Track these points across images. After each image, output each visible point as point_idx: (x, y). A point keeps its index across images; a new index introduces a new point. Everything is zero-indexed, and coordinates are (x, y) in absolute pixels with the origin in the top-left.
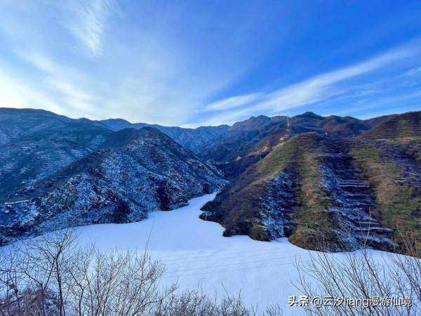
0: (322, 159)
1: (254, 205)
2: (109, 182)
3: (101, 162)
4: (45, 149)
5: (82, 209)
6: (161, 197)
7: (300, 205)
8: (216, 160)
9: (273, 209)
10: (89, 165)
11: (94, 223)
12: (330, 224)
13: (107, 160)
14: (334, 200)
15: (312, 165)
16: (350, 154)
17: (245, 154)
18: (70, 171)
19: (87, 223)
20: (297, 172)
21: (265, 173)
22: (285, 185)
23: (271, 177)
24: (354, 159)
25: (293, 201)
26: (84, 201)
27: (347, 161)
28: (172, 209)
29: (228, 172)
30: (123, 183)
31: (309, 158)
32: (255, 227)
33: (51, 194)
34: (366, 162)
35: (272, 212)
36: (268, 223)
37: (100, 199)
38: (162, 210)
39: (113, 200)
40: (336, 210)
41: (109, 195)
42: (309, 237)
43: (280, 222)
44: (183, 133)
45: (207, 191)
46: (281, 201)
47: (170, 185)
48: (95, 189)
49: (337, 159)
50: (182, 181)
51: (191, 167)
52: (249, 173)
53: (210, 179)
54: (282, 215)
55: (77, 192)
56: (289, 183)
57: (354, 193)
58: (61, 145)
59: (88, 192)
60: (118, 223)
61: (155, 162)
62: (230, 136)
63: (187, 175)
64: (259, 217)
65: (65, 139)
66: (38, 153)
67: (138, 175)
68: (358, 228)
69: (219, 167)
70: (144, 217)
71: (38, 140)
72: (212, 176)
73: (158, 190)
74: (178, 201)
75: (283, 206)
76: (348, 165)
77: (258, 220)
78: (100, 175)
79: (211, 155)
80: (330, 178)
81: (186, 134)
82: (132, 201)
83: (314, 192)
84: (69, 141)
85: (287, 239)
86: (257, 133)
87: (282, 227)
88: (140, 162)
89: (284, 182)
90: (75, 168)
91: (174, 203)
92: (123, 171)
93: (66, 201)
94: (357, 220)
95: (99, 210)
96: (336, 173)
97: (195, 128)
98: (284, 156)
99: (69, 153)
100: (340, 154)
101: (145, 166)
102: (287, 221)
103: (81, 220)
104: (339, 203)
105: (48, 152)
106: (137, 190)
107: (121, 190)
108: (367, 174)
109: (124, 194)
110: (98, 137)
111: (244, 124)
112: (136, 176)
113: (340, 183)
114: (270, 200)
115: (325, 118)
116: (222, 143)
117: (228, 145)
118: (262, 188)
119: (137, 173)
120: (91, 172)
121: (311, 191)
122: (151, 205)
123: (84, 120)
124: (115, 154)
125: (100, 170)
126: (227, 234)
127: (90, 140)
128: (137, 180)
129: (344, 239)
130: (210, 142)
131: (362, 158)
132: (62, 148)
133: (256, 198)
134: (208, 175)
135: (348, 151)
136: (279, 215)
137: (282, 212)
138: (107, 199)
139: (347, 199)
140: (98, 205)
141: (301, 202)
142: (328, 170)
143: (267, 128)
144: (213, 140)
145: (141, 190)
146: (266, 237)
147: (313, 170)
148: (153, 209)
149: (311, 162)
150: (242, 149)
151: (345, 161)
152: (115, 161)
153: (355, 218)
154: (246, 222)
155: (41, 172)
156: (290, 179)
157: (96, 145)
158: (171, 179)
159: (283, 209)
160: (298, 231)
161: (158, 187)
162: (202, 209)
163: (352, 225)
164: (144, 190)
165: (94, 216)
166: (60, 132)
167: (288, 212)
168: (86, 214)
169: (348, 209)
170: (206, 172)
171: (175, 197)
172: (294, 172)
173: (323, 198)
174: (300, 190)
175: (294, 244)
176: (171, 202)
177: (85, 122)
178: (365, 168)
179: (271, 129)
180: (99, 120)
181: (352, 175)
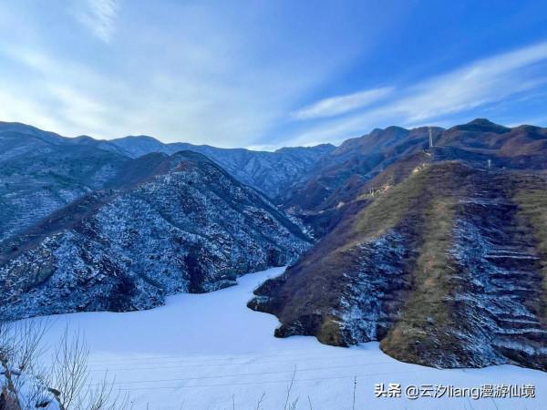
0: (463, 209)
1: (332, 287)
2: (107, 244)
3: (96, 212)
4: (19, 188)
5: (62, 287)
6: (190, 271)
7: (410, 288)
8: (304, 208)
9: (363, 295)
10: (77, 216)
11: (79, 310)
12: (450, 322)
13: (104, 209)
14: (468, 281)
15: (443, 219)
16: (514, 199)
17: (353, 196)
18: (48, 226)
19: (69, 310)
20: (416, 231)
21: (364, 232)
22: (392, 253)
23: (370, 240)
24: (521, 210)
25: (400, 281)
26: (64, 275)
27: (507, 212)
28: (208, 291)
29: (321, 229)
30: (129, 247)
31: (442, 206)
32: (327, 323)
33: (14, 262)
34: (539, 214)
35: (360, 299)
36: (350, 317)
37: (90, 271)
38: (191, 292)
39: (110, 274)
40: (468, 298)
41: (105, 265)
42: (412, 341)
43: (372, 316)
44: (253, 160)
45: (273, 261)
46: (380, 281)
47: (206, 250)
48: (84, 256)
49: (490, 209)
50: (229, 245)
51: (249, 220)
52: (341, 232)
53: (280, 241)
54: (379, 304)
55: (55, 260)
56: (400, 250)
57: (508, 269)
58: (44, 183)
59: (72, 261)
60: (117, 311)
61: (187, 212)
62: (334, 164)
63: (241, 235)
64: (337, 307)
65: (51, 173)
66: (8, 195)
67: (155, 233)
68: (501, 330)
69: (307, 220)
70: (157, 303)
71: (9, 175)
72: (287, 236)
73: (187, 259)
74: (218, 278)
75: (382, 289)
76: (509, 219)
77: (334, 312)
78: (91, 234)
79: (297, 199)
80: (471, 242)
81: (256, 161)
82: (142, 275)
83: (435, 267)
84: (56, 176)
85: (377, 344)
86: (381, 158)
87: (374, 324)
88: (162, 212)
89: (391, 249)
90: (56, 221)
91: (212, 281)
92: (129, 227)
93: (38, 274)
94: (503, 316)
95: (87, 290)
96: (485, 234)
97: (273, 151)
98: (401, 203)
99: (56, 196)
100: (496, 200)
101: (168, 219)
102: (383, 315)
103: (59, 304)
104: (475, 286)
105: (24, 194)
106: (152, 258)
107: (125, 257)
108: (536, 236)
109: (129, 264)
110: (104, 168)
111: (360, 143)
112: (152, 235)
113: (487, 250)
114: (361, 280)
115: (509, 130)
116: (319, 177)
117: (327, 180)
118: (351, 258)
119: (155, 229)
120: (79, 228)
121: (431, 263)
122: (173, 284)
123: (85, 139)
124: (120, 199)
125: (93, 225)
126: (280, 334)
127: (91, 173)
128: (153, 241)
129: (470, 347)
130: (299, 176)
131: (536, 207)
132: (45, 188)
133: (338, 275)
134: (279, 234)
135: (513, 195)
136: (373, 304)
137: (379, 299)
138: (101, 272)
139: (493, 281)
140: (87, 281)
141: (413, 283)
142: (472, 229)
143: (400, 149)
144: (304, 172)
145: (159, 258)
146: (343, 340)
147: (443, 229)
148: (177, 290)
149: (443, 214)
150: (349, 188)
151: (504, 212)
152: (117, 210)
153: (500, 311)
154: (315, 315)
155: (12, 227)
156: (403, 243)
157: (101, 182)
158: (210, 240)
159: (381, 295)
160: (396, 331)
161: (187, 254)
162: (255, 293)
163: (492, 325)
164: (165, 258)
165: (80, 298)
166: (45, 161)
167: (389, 300)
168: (67, 295)
169: (490, 298)
170: (276, 229)
171: (213, 271)
172: (412, 231)
173: (449, 277)
174: (414, 262)
175: (385, 352)
176: (207, 280)
177: (86, 143)
178: (536, 225)
179: (407, 150)
180: (108, 139)
181: (511, 237)
